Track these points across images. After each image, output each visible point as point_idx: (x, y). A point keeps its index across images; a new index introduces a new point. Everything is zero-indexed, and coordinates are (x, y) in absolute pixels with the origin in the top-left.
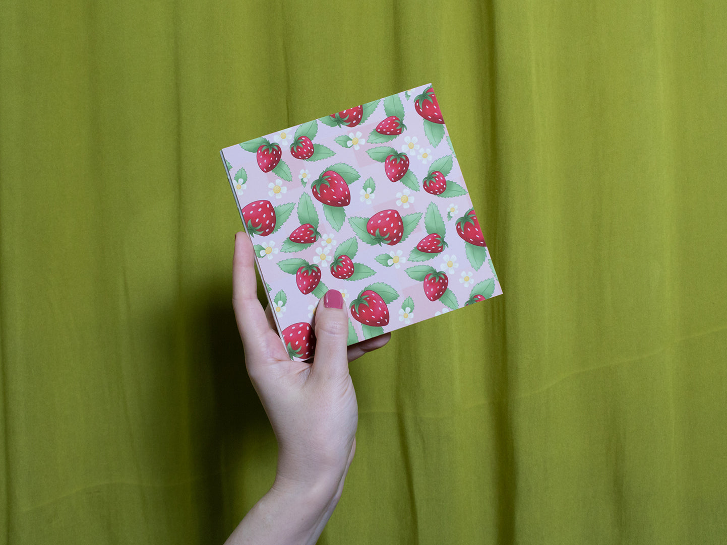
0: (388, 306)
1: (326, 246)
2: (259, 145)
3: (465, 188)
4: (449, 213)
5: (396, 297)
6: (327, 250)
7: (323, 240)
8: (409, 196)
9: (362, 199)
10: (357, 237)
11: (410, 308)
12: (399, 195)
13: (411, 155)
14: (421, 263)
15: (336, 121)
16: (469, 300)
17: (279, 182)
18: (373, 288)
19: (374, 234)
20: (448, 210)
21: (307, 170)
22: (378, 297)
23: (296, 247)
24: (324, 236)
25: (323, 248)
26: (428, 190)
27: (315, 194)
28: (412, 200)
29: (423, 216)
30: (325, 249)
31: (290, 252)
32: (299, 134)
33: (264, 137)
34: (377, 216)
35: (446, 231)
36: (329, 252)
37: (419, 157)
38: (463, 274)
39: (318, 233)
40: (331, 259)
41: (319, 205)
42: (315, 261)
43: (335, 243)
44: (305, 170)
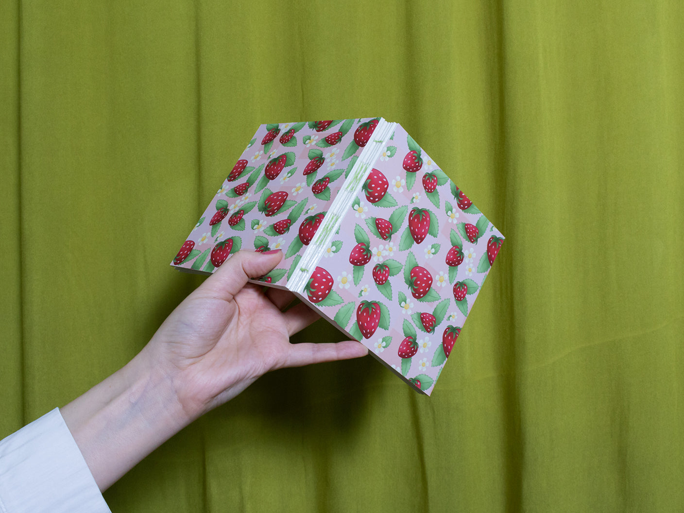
0: (378, 328)
1: (386, 250)
2: (415, 149)
3: (468, 313)
4: (451, 316)
5: (386, 329)
6: (385, 253)
7: (389, 245)
8: (445, 281)
9: (426, 250)
10: (404, 267)
11: (386, 344)
12: (441, 273)
13: (466, 260)
14: (414, 325)
15: (456, 193)
16: (413, 378)
17: (403, 182)
18: (382, 308)
19: (412, 277)
20: (452, 314)
21: (420, 197)
22: (379, 316)
23: (373, 228)
24: (391, 244)
25: (385, 249)
26: (455, 290)
27: (411, 215)
28: (444, 284)
29: (440, 301)
30: (385, 251)
31: (369, 227)
32: (436, 173)
33: (421, 149)
34: (423, 269)
35: (441, 324)
36: (384, 255)
37: (467, 267)
38: (425, 359)
39: (390, 237)
40: (381, 261)
41: (406, 223)
42: (374, 250)
43: (392, 254)
44: (420, 195)
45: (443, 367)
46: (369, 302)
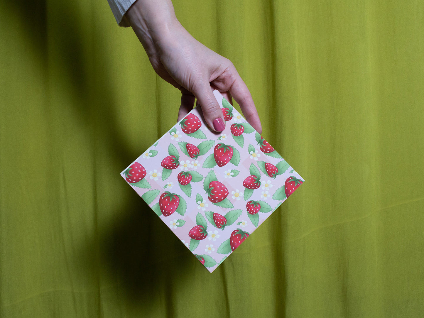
0: (175, 212)
1: (192, 164)
2: (228, 107)
3: (259, 225)
4: (241, 222)
5: (182, 214)
6: (190, 166)
7: (195, 162)
8: (240, 197)
9: (226, 172)
10: (204, 179)
11: (179, 225)
12: (238, 191)
13: (262, 187)
14: (207, 220)
15: (260, 140)
16: (199, 255)
18: (181, 200)
19: (210, 187)
20: (243, 221)
21: (227, 137)
22: (178, 204)
23: (184, 149)
24: (197, 161)
25: (190, 163)
26: (248, 205)
27: (217, 147)
28: (238, 199)
29: (233, 209)
30: (191, 165)
31: (180, 147)
32: (244, 125)
33: (233, 108)
34: (221, 184)
35: (231, 225)
36: (190, 167)
37: (263, 192)
38: (212, 246)
39: (197, 157)
40: (186, 170)
41: (212, 151)
42: (182, 162)
43: (196, 168)
45: (227, 257)
46: (171, 193)
